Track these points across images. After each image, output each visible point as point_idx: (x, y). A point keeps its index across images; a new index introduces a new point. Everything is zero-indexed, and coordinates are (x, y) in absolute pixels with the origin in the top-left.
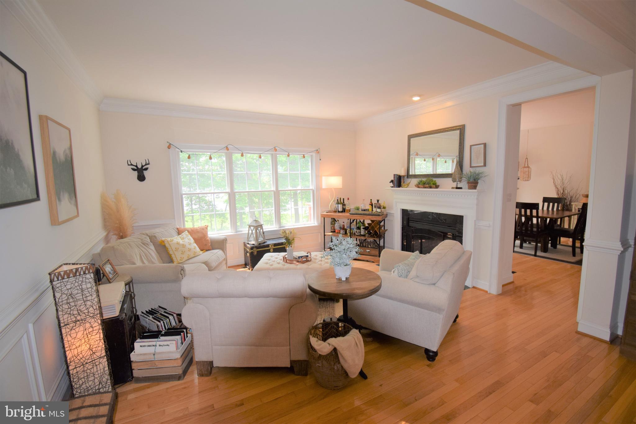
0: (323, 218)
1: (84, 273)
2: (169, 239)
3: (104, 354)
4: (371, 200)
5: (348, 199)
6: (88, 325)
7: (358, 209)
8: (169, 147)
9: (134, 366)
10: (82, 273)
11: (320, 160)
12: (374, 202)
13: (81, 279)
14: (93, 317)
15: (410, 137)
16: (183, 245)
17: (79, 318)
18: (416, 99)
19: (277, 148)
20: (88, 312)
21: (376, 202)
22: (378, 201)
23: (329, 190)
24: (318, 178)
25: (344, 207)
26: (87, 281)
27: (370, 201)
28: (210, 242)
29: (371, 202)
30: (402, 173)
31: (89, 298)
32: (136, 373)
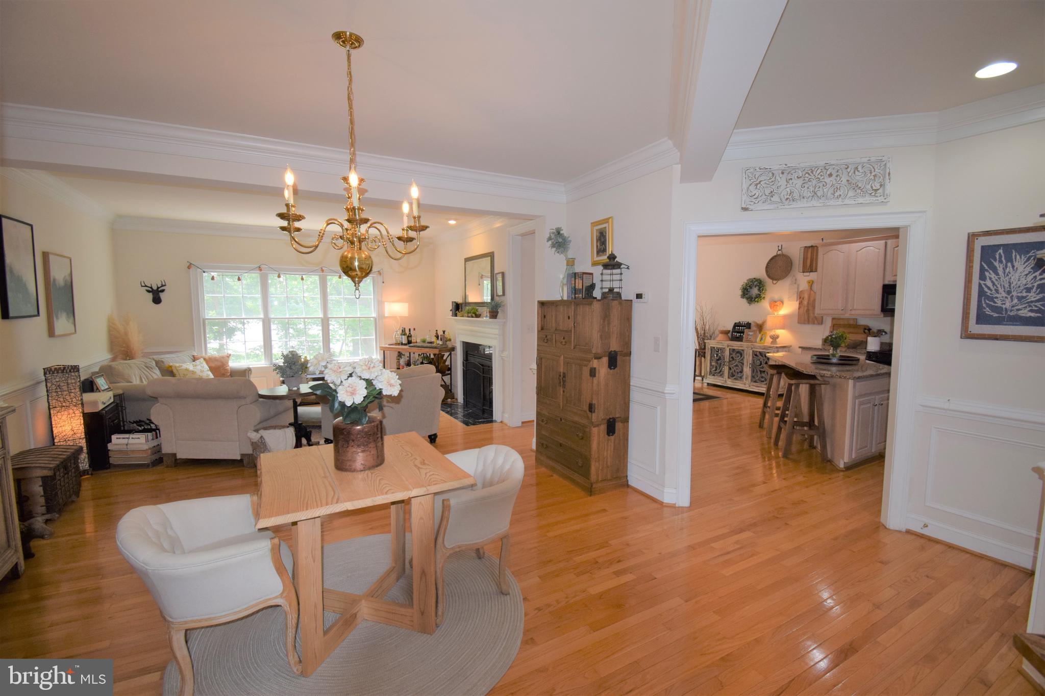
0: (383, 351)
1: (70, 371)
2: (177, 365)
3: (84, 436)
4: (437, 331)
5: (414, 329)
6: (71, 411)
7: (424, 341)
8: (189, 267)
9: (110, 454)
10: (68, 371)
11: (383, 282)
12: (440, 333)
13: (67, 375)
14: (75, 406)
15: (467, 260)
16: (193, 372)
17: (64, 404)
18: (452, 222)
19: (324, 268)
20: (72, 401)
21: (442, 333)
22: (444, 332)
23: (393, 317)
24: (380, 304)
25: (410, 339)
26: (72, 377)
27: (435, 332)
28: (229, 371)
29: (437, 333)
30: (459, 300)
31: (73, 391)
32: (112, 461)
